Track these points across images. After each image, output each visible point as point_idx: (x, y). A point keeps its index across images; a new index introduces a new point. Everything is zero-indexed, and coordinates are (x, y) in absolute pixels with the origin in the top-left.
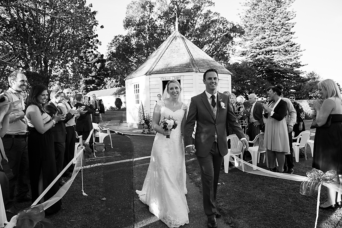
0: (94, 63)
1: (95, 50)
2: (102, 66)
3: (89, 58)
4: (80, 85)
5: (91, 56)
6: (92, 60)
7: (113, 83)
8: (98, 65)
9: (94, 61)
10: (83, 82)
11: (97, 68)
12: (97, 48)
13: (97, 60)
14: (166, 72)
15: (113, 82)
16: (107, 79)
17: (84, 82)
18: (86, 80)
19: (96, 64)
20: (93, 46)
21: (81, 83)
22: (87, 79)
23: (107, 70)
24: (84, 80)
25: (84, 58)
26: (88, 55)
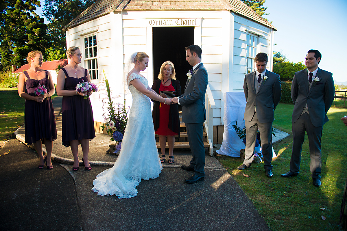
0: (31, 29)
1: (32, 11)
2: (42, 34)
3: (24, 21)
4: (12, 56)
5: (26, 18)
6: (28, 24)
7: (57, 55)
8: (37, 31)
9: (31, 25)
10: (16, 52)
11: (35, 35)
12: (35, 9)
13: (36, 24)
14: (163, 7)
15: (56, 53)
16: (49, 50)
17: (18, 52)
18: (21, 50)
19: (34, 29)
20: (29, 6)
21: (14, 53)
22: (21, 48)
23: (48, 38)
24: (18, 49)
25: (17, 21)
26: (23, 17)
